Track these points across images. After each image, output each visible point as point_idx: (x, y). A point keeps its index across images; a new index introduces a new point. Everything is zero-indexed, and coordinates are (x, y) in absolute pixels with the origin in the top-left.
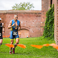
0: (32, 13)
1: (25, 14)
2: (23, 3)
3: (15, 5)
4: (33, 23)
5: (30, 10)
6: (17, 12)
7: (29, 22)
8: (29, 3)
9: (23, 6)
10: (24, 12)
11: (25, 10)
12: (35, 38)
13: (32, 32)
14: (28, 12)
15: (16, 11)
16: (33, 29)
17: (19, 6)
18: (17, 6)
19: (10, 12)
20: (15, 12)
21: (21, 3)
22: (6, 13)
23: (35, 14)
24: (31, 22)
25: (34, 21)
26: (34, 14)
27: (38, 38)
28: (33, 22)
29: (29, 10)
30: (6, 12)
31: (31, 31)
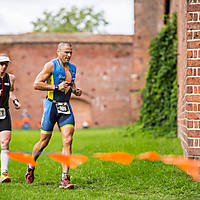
0: (101, 44)
1: (77, 46)
2: (69, 9)
3: (43, 17)
4: (105, 78)
5: (95, 32)
6: (48, 40)
7: (89, 75)
8: (90, 10)
9: (68, 21)
10: (74, 40)
11: (76, 34)
12: (110, 132)
13: (102, 108)
14: (85, 41)
15: (47, 35)
16: (103, 98)
17: (57, 19)
18: (50, 18)
19: (25, 40)
20: (44, 40)
21: (62, 10)
22: (13, 44)
23: (111, 47)
24: (98, 75)
25: (108, 71)
26: (106, 47)
27: (123, 130)
28: (105, 74)
29: (89, 34)
30: (10, 41)
31: (98, 105)
